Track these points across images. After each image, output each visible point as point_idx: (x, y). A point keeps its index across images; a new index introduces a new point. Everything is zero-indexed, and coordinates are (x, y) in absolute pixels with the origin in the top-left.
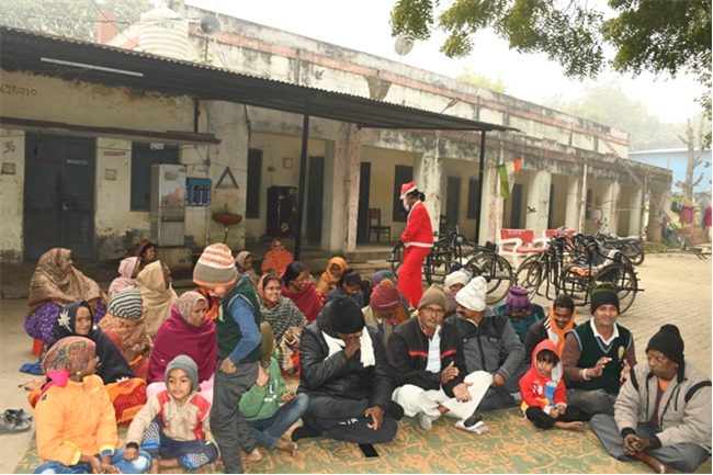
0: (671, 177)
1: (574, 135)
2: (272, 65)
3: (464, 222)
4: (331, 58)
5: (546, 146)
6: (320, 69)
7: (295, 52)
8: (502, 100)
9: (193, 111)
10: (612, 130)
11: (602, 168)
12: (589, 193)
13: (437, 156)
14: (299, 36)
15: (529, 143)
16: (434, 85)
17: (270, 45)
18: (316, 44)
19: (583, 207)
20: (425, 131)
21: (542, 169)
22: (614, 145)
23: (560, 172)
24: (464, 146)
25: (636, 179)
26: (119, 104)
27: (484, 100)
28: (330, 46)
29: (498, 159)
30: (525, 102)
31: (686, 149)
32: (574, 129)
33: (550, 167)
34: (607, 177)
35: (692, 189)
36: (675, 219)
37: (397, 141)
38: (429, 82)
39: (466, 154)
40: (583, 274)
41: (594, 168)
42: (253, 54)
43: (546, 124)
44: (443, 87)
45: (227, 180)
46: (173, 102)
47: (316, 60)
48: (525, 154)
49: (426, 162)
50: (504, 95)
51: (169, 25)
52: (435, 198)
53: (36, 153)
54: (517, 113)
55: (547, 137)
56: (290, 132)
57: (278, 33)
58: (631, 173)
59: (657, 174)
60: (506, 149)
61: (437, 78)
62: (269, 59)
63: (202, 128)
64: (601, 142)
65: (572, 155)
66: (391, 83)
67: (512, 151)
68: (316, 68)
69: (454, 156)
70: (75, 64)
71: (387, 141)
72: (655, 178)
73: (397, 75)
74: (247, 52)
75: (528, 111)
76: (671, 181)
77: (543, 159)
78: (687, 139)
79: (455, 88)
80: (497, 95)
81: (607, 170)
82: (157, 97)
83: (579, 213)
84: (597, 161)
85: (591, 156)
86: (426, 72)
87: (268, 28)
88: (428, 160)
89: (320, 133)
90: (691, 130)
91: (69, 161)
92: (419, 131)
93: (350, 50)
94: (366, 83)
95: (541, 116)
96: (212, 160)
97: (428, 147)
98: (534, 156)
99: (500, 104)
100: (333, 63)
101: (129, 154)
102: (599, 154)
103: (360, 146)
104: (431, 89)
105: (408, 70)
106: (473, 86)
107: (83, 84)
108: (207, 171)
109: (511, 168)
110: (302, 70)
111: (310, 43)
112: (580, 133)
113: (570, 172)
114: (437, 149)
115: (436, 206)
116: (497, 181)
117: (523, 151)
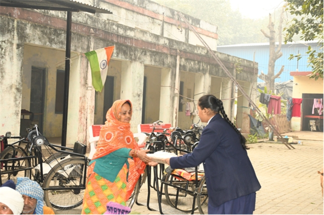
0: (257, 70)
1: (165, 25)
3: (51, 118)
5: (139, 36)
10: (201, 22)
11: (194, 61)
12: (182, 84)
13: (16, 41)
15: (121, 32)
19: (177, 99)
21: (135, 60)
22: (204, 37)
23: (153, 63)
25: (226, 71)
29: (88, 47)
31: (268, 44)
32: (166, 20)
33: (143, 58)
34: (199, 70)
35: (274, 81)
36: (263, 110)
39: (51, 41)
40: (188, 178)
41: (187, 59)
43: (138, 13)
48: (117, 44)
52: (14, 90)
55: (139, 27)
58: (221, 65)
59: (244, 66)
60: (96, 37)
64: (191, 34)
65: (164, 46)
67: (104, 40)
69: (37, 43)
72: (242, 70)
76: (257, 73)
77: (136, 49)
78: (269, 34)
81: (199, 62)
83: (173, 106)
84: (189, 53)
85: (183, 48)
90: (273, 25)
97: (4, 30)
98: (127, 46)
102: (191, 46)
109: (102, 55)
112: (172, 24)
113: (164, 64)
114: (15, 32)
115: (16, 100)
116: (87, 72)
117: (115, 40)
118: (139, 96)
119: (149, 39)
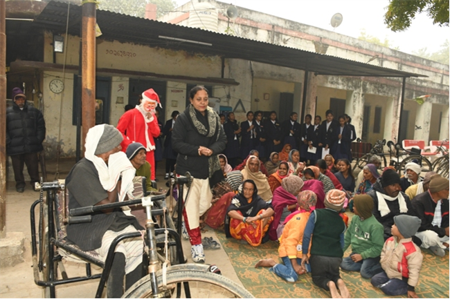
2: (258, 35)
4: (293, 30)
5: (430, 85)
6: (287, 38)
7: (271, 26)
8: (397, 55)
9: (221, 65)
13: (361, 93)
14: (274, 16)
15: (419, 83)
16: (355, 46)
17: (257, 22)
18: (284, 22)
20: (355, 77)
21: (426, 101)
23: (438, 102)
24: (379, 87)
26: (180, 61)
27: (386, 55)
28: (292, 22)
29: (399, 94)
30: (412, 56)
32: (445, 73)
33: (432, 99)
37: (338, 83)
38: (352, 44)
39: (379, 91)
42: (247, 29)
43: (426, 70)
44: (360, 48)
45: (240, 108)
46: (210, 59)
47: (284, 31)
48: (416, 91)
49: (354, 96)
50: (399, 52)
51: (208, 12)
52: (359, 119)
54: (407, 63)
56: (276, 77)
57: (261, 15)
61: (357, 42)
62: (256, 31)
63: (226, 75)
65: (446, 91)
66: (328, 45)
67: (408, 89)
68: (284, 37)
69: (372, 93)
70: (176, 39)
71: (332, 83)
73: (333, 40)
74: (243, 27)
75: (414, 62)
79: (368, 48)
80: (395, 51)
82: (201, 57)
86: (350, 37)
87: (255, 12)
88: (356, 95)
89: (293, 78)
92: (351, 77)
93: (304, 25)
94: (314, 46)
95: (423, 65)
96: (231, 95)
97: (356, 87)
98: (422, 92)
99: (396, 57)
100: (294, 34)
101: (185, 91)
103: (316, 86)
104: (353, 49)
105: (339, 37)
106: (379, 46)
107: (161, 49)
108: (228, 102)
110: (275, 38)
111: (280, 21)
113: (445, 103)
114: (361, 88)
115: (360, 124)
116: (397, 108)
117: (415, 89)
118: (428, 123)
119: (436, 87)
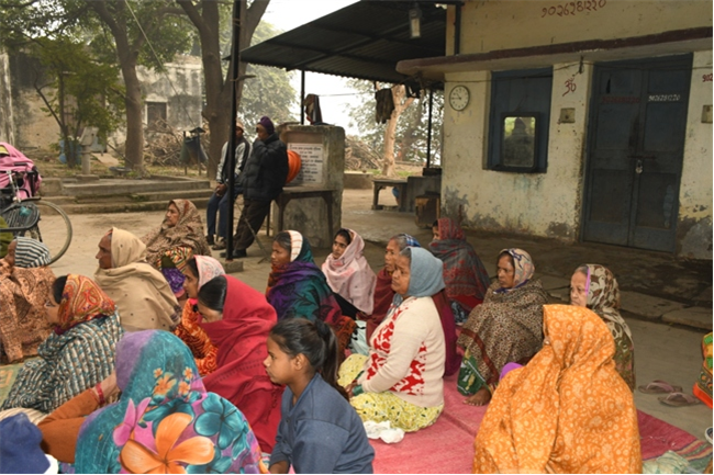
53: (608, 91)
91: (652, 98)
